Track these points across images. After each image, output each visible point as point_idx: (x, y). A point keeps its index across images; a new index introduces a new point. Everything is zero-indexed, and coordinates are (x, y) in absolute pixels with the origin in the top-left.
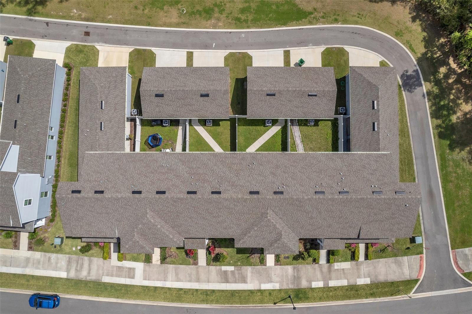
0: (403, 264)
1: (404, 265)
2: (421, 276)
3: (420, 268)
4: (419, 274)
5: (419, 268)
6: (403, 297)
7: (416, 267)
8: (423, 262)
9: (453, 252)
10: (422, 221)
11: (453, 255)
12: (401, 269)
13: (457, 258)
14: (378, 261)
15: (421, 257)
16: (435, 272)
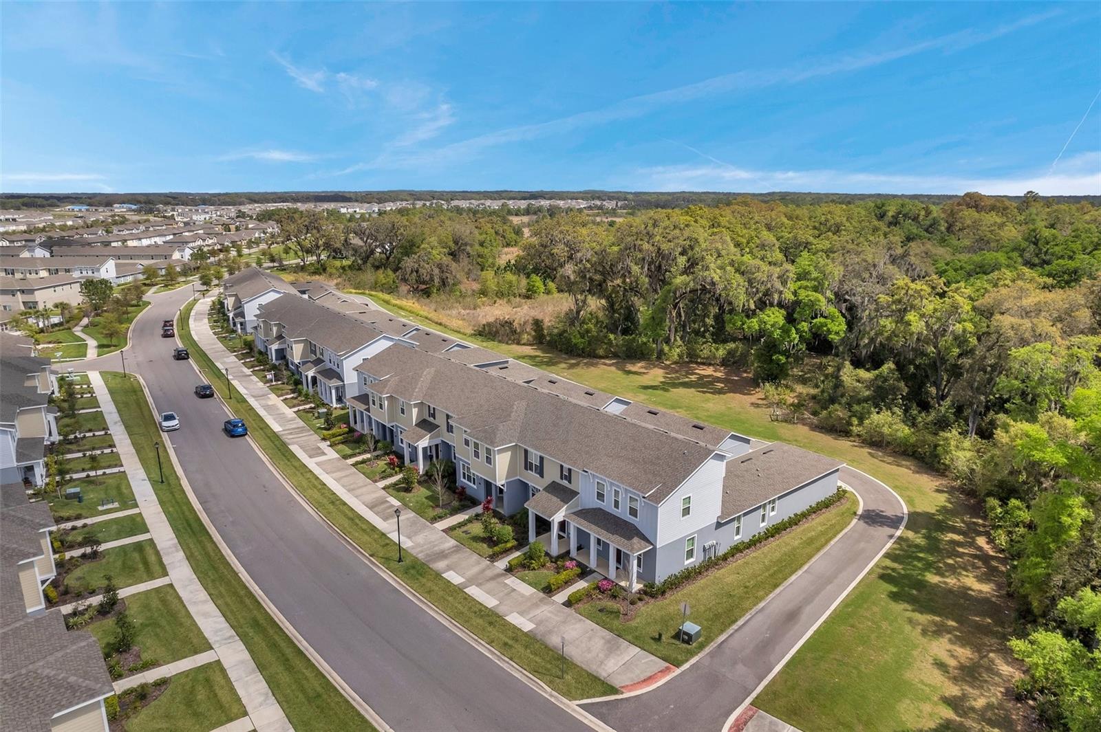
0: (619, 653)
1: (619, 655)
2: (630, 691)
3: (645, 681)
4: (632, 685)
5: (642, 679)
6: (551, 696)
7: (639, 673)
8: (664, 677)
9: (747, 709)
10: (731, 632)
11: (744, 713)
12: (607, 656)
13: (749, 723)
14: (580, 620)
15: (668, 668)
16: (668, 707)
